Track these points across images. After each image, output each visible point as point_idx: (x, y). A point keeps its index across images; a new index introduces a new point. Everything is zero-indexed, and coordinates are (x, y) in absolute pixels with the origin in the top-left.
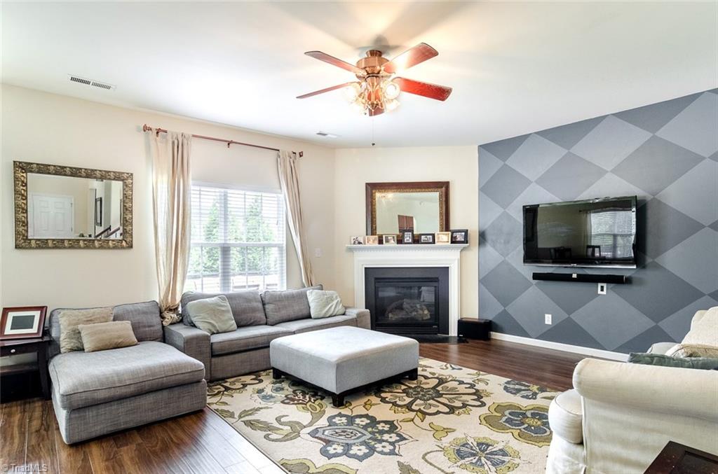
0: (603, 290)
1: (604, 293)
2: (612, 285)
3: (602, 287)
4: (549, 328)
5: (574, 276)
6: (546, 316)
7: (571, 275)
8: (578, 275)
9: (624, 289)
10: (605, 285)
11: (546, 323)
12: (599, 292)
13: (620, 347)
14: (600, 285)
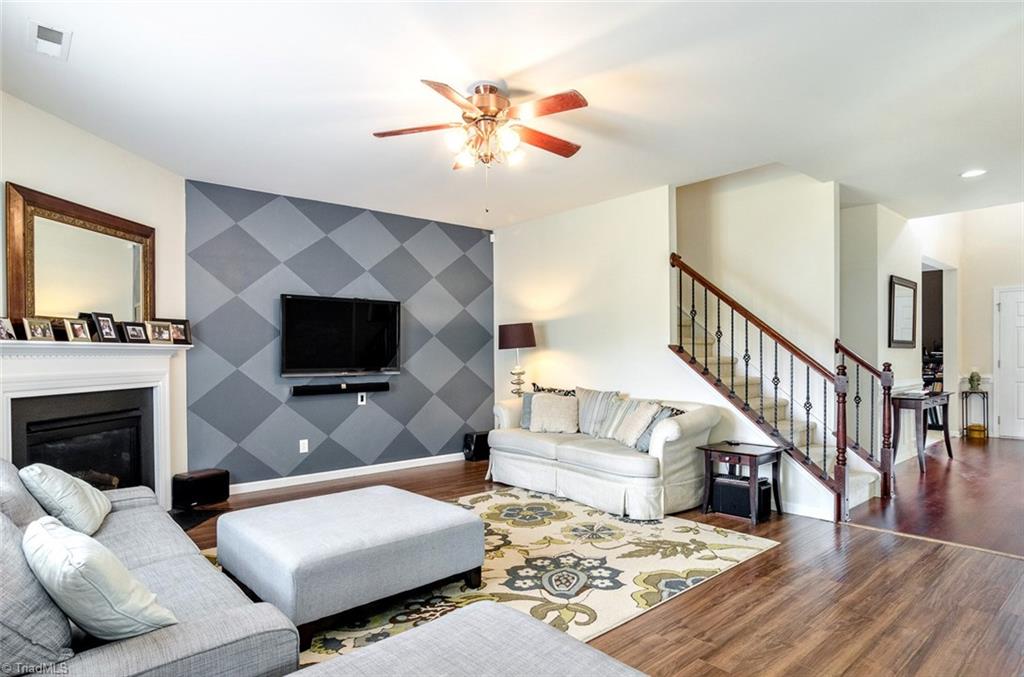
0: (362, 400)
1: (364, 403)
2: (371, 393)
3: (362, 397)
4: (305, 457)
5: (344, 386)
6: (301, 442)
7: (340, 385)
8: (347, 385)
9: (382, 396)
10: (364, 394)
11: (301, 451)
12: (360, 403)
13: (380, 457)
14: (360, 395)
